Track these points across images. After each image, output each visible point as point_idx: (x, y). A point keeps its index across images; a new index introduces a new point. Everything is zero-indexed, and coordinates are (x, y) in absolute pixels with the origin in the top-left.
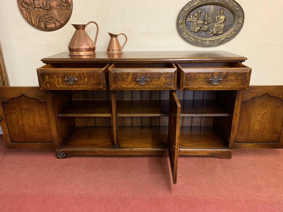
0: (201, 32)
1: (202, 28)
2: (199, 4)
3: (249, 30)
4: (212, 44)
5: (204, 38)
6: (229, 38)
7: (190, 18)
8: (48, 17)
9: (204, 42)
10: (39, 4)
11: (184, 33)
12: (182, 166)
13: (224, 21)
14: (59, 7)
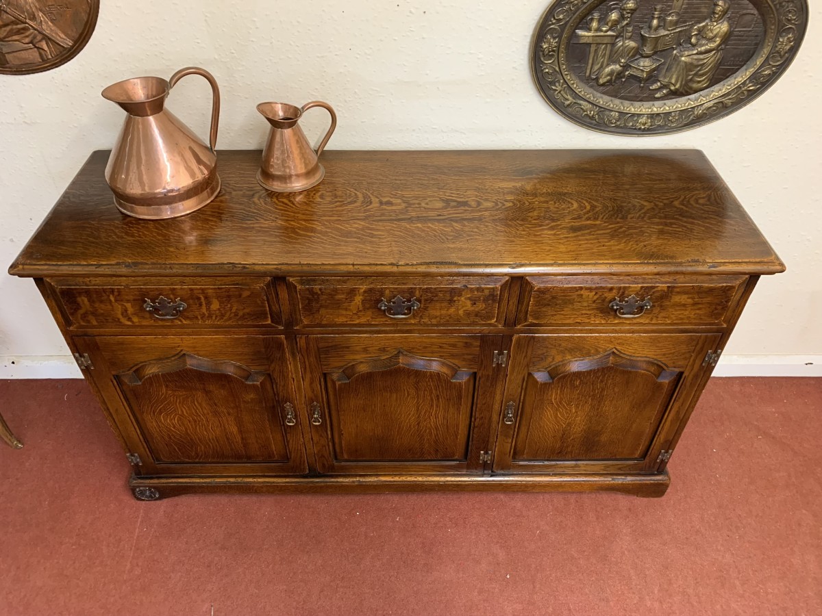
0: (623, 83)
1: (630, 66)
4: (658, 126)
5: (632, 104)
6: (726, 107)
7: (589, 30)
9: (630, 119)
11: (559, 88)
12: (517, 533)
13: (723, 42)
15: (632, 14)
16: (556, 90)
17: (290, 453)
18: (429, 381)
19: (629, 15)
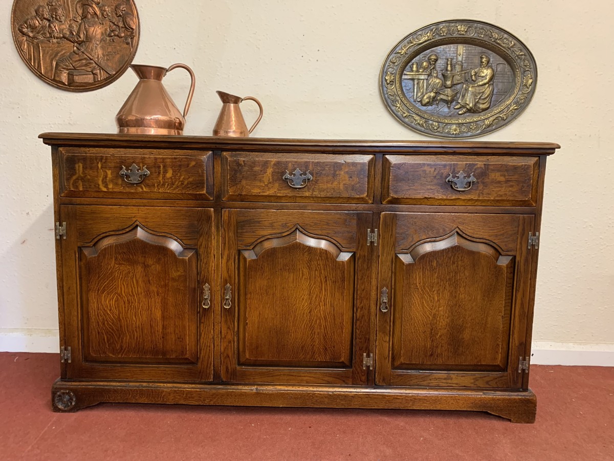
0: (437, 104)
1: (440, 93)
2: (430, 39)
3: (550, 103)
4: (464, 132)
5: (445, 118)
6: (503, 119)
7: (412, 71)
8: (78, 59)
9: (445, 127)
10: (61, 31)
11: (398, 105)
12: (401, 439)
13: (491, 79)
14: (108, 38)
15: (435, 62)
16: (397, 107)
17: (201, 350)
18: (319, 259)
19: (434, 63)
